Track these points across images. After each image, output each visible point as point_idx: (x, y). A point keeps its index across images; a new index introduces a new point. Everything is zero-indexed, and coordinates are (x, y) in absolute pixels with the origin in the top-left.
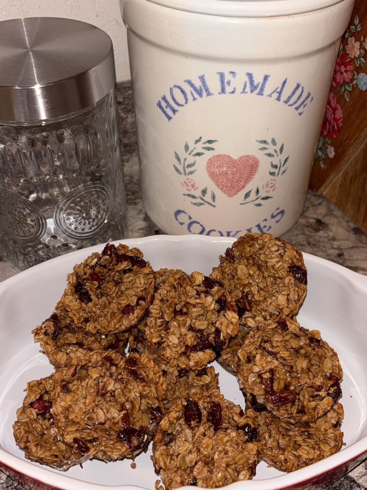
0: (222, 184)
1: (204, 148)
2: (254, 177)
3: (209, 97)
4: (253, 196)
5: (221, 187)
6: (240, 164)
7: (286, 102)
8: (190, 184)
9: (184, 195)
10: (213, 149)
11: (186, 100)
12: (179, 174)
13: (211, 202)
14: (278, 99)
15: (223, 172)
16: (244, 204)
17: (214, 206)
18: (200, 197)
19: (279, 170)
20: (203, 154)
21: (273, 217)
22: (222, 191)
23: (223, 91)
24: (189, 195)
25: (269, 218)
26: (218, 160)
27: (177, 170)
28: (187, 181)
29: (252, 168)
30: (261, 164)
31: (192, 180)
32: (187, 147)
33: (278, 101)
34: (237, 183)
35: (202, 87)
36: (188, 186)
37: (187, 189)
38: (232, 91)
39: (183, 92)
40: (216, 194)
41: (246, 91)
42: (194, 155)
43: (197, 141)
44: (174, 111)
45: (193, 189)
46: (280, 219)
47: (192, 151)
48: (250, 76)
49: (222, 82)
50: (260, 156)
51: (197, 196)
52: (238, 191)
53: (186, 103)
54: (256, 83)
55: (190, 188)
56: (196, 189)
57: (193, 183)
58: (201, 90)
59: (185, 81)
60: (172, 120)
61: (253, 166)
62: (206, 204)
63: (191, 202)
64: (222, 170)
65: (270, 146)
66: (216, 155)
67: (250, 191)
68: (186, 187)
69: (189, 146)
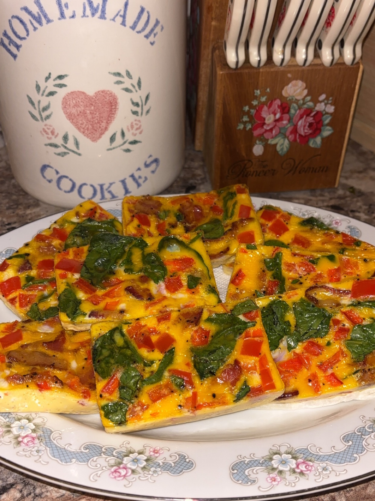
0: (83, 126)
1: (56, 86)
2: (115, 116)
3: (50, 24)
4: (119, 139)
5: (82, 130)
6: (97, 101)
7: (133, 27)
8: (49, 131)
9: (46, 145)
10: (65, 86)
11: (27, 31)
12: (35, 121)
13: (75, 149)
14: (123, 23)
15: (80, 112)
16: (111, 149)
17: (79, 155)
18: (63, 145)
19: (142, 109)
20: (56, 92)
21: (147, 166)
22: (85, 135)
23: (62, 16)
24: (51, 145)
25: (142, 167)
26: (73, 98)
27: (33, 117)
28: (45, 128)
29: (112, 106)
30: (120, 101)
31: (51, 126)
32: (38, 87)
33: (123, 27)
34: (98, 124)
35: (40, 13)
36: (47, 133)
37: (48, 138)
38: (71, 15)
39: (21, 21)
40: (78, 140)
41: (87, 14)
42: (47, 96)
43: (47, 79)
44: (18, 47)
45: (53, 137)
46: (156, 169)
47: (44, 91)
49: (60, 5)
50: (117, 90)
51: (59, 144)
52: (102, 134)
53: (28, 35)
54: (95, 5)
55: (50, 135)
56: (56, 136)
57: (52, 128)
58: (40, 17)
59: (22, 9)
60: (17, 59)
61: (111, 103)
62: (71, 153)
63: (55, 153)
64: (79, 109)
65: (126, 79)
66: (69, 92)
67: (115, 134)
68: (46, 135)
69: (40, 85)
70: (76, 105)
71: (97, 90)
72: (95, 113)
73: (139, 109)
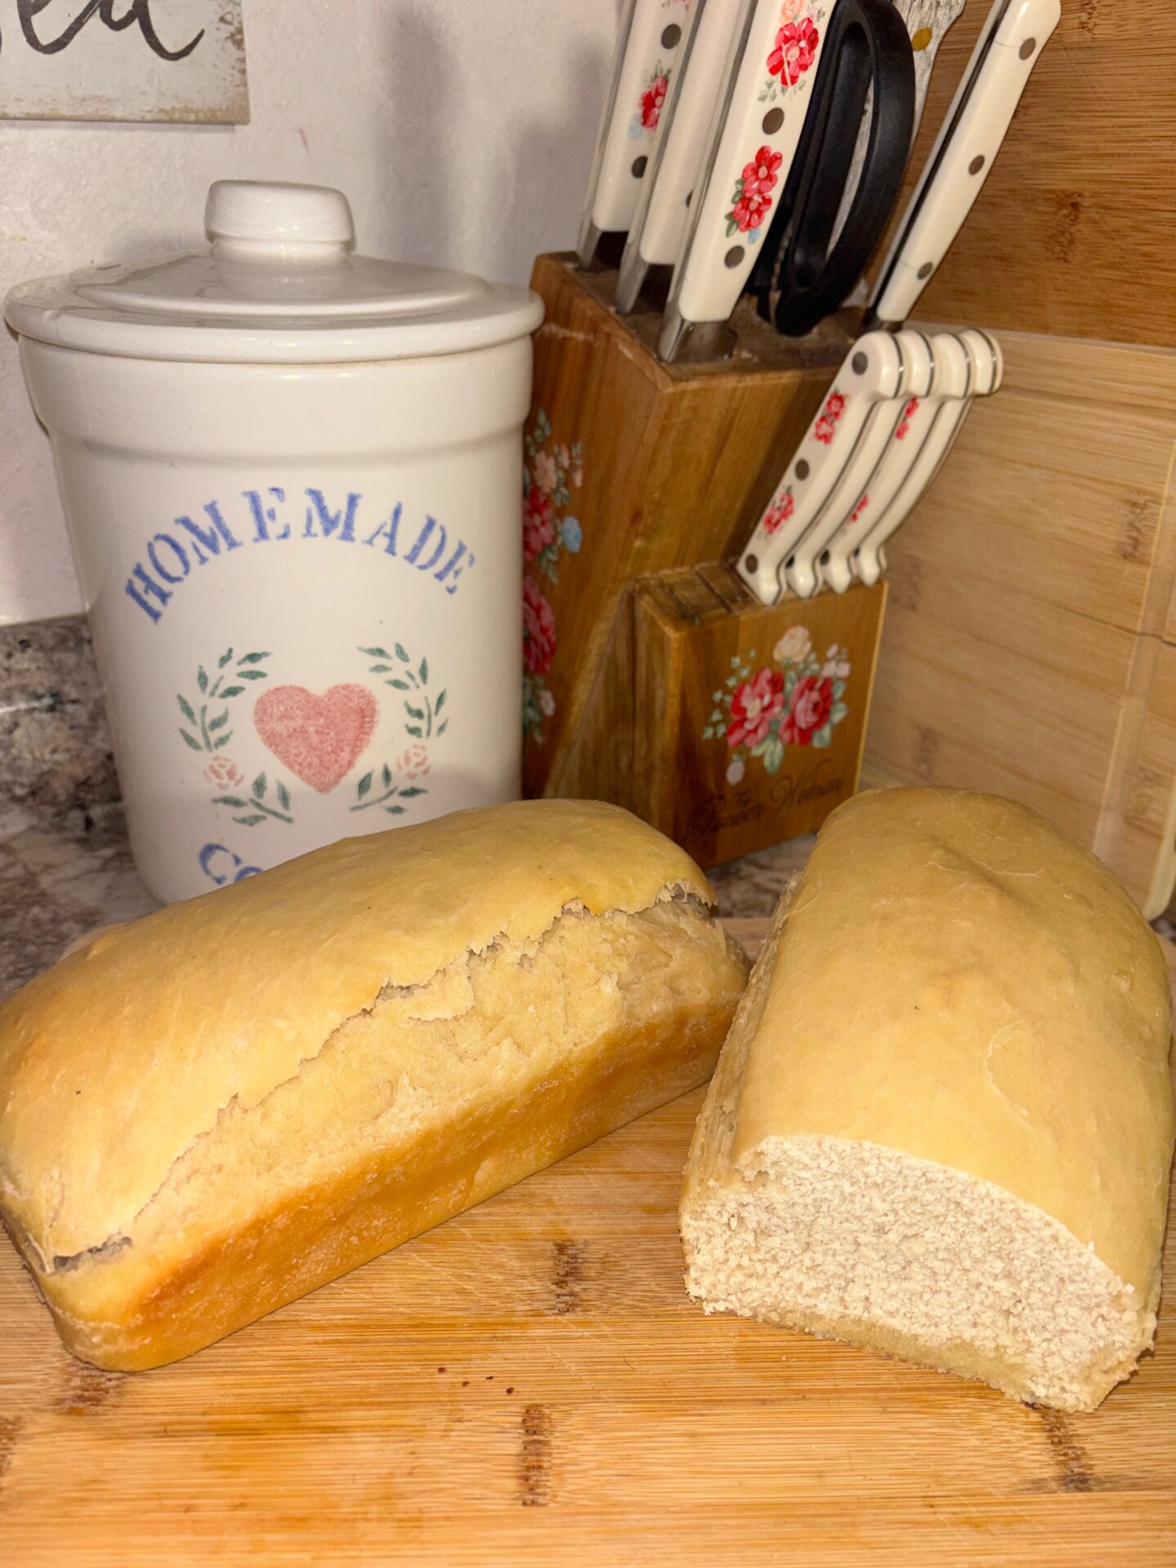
0: (300, 760)
1: (243, 675)
2: (371, 738)
3: (235, 551)
4: (377, 788)
5: (297, 767)
6: (333, 708)
7: (411, 558)
8: (223, 771)
9: (215, 801)
10: (262, 675)
11: (186, 564)
12: (194, 751)
13: (280, 809)
14: (391, 550)
15: (295, 730)
16: (359, 808)
17: (289, 820)
18: (252, 801)
19: (429, 723)
20: (242, 689)
22: (303, 779)
23: (262, 533)
24: (227, 801)
26: (280, 702)
27: (190, 740)
28: (215, 764)
29: (364, 717)
30: (381, 706)
31: (227, 760)
32: (203, 679)
33: (390, 556)
34: (333, 755)
35: (216, 529)
36: (219, 776)
37: (220, 785)
38: (281, 531)
39: (175, 546)
40: (288, 789)
41: (314, 530)
42: (223, 696)
43: (224, 660)
44: (164, 596)
45: (232, 784)
47: (216, 687)
48: (316, 496)
49: (257, 512)
50: (376, 685)
51: (244, 798)
52: (340, 776)
53: (186, 572)
54: (332, 513)
55: (226, 780)
56: (239, 781)
57: (229, 765)
58: (214, 538)
59: (177, 521)
60: (162, 620)
61: (362, 711)
62: (270, 818)
63: (235, 819)
64: (292, 724)
65: (395, 662)
66: (272, 688)
67: (369, 776)
68: (215, 780)
69: (208, 674)
70: (285, 716)
71: (331, 684)
72: (327, 731)
73: (422, 724)
